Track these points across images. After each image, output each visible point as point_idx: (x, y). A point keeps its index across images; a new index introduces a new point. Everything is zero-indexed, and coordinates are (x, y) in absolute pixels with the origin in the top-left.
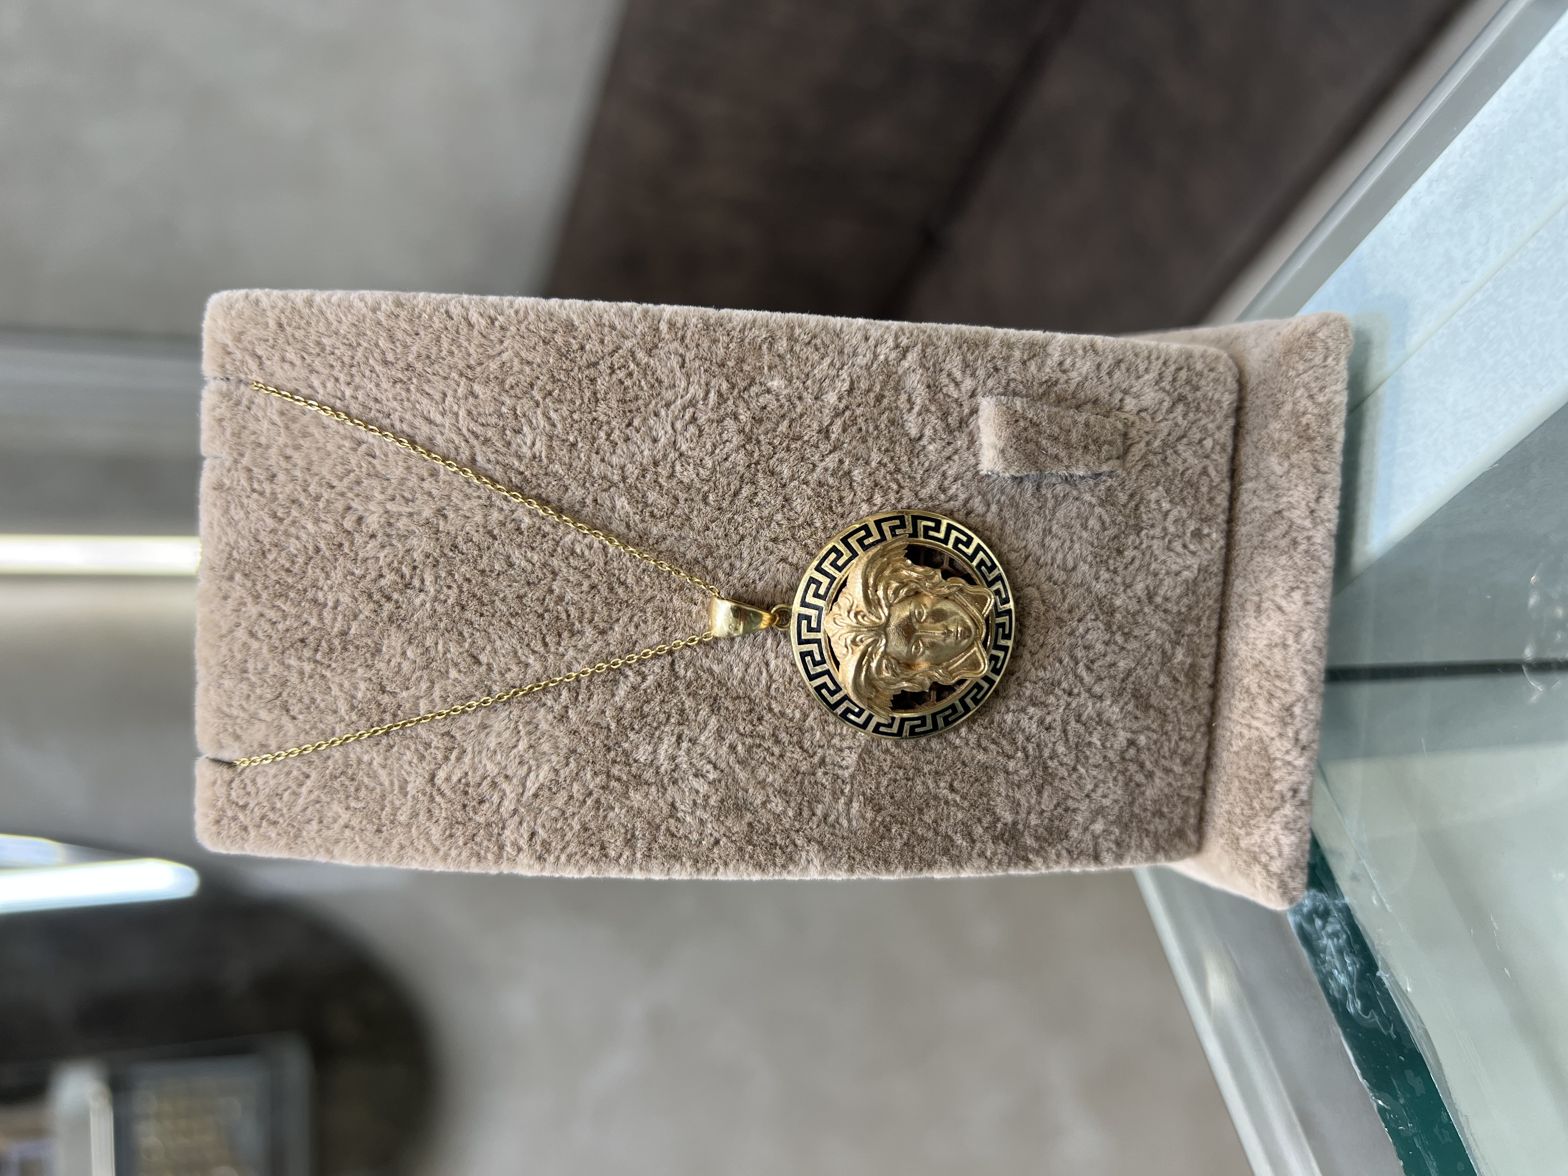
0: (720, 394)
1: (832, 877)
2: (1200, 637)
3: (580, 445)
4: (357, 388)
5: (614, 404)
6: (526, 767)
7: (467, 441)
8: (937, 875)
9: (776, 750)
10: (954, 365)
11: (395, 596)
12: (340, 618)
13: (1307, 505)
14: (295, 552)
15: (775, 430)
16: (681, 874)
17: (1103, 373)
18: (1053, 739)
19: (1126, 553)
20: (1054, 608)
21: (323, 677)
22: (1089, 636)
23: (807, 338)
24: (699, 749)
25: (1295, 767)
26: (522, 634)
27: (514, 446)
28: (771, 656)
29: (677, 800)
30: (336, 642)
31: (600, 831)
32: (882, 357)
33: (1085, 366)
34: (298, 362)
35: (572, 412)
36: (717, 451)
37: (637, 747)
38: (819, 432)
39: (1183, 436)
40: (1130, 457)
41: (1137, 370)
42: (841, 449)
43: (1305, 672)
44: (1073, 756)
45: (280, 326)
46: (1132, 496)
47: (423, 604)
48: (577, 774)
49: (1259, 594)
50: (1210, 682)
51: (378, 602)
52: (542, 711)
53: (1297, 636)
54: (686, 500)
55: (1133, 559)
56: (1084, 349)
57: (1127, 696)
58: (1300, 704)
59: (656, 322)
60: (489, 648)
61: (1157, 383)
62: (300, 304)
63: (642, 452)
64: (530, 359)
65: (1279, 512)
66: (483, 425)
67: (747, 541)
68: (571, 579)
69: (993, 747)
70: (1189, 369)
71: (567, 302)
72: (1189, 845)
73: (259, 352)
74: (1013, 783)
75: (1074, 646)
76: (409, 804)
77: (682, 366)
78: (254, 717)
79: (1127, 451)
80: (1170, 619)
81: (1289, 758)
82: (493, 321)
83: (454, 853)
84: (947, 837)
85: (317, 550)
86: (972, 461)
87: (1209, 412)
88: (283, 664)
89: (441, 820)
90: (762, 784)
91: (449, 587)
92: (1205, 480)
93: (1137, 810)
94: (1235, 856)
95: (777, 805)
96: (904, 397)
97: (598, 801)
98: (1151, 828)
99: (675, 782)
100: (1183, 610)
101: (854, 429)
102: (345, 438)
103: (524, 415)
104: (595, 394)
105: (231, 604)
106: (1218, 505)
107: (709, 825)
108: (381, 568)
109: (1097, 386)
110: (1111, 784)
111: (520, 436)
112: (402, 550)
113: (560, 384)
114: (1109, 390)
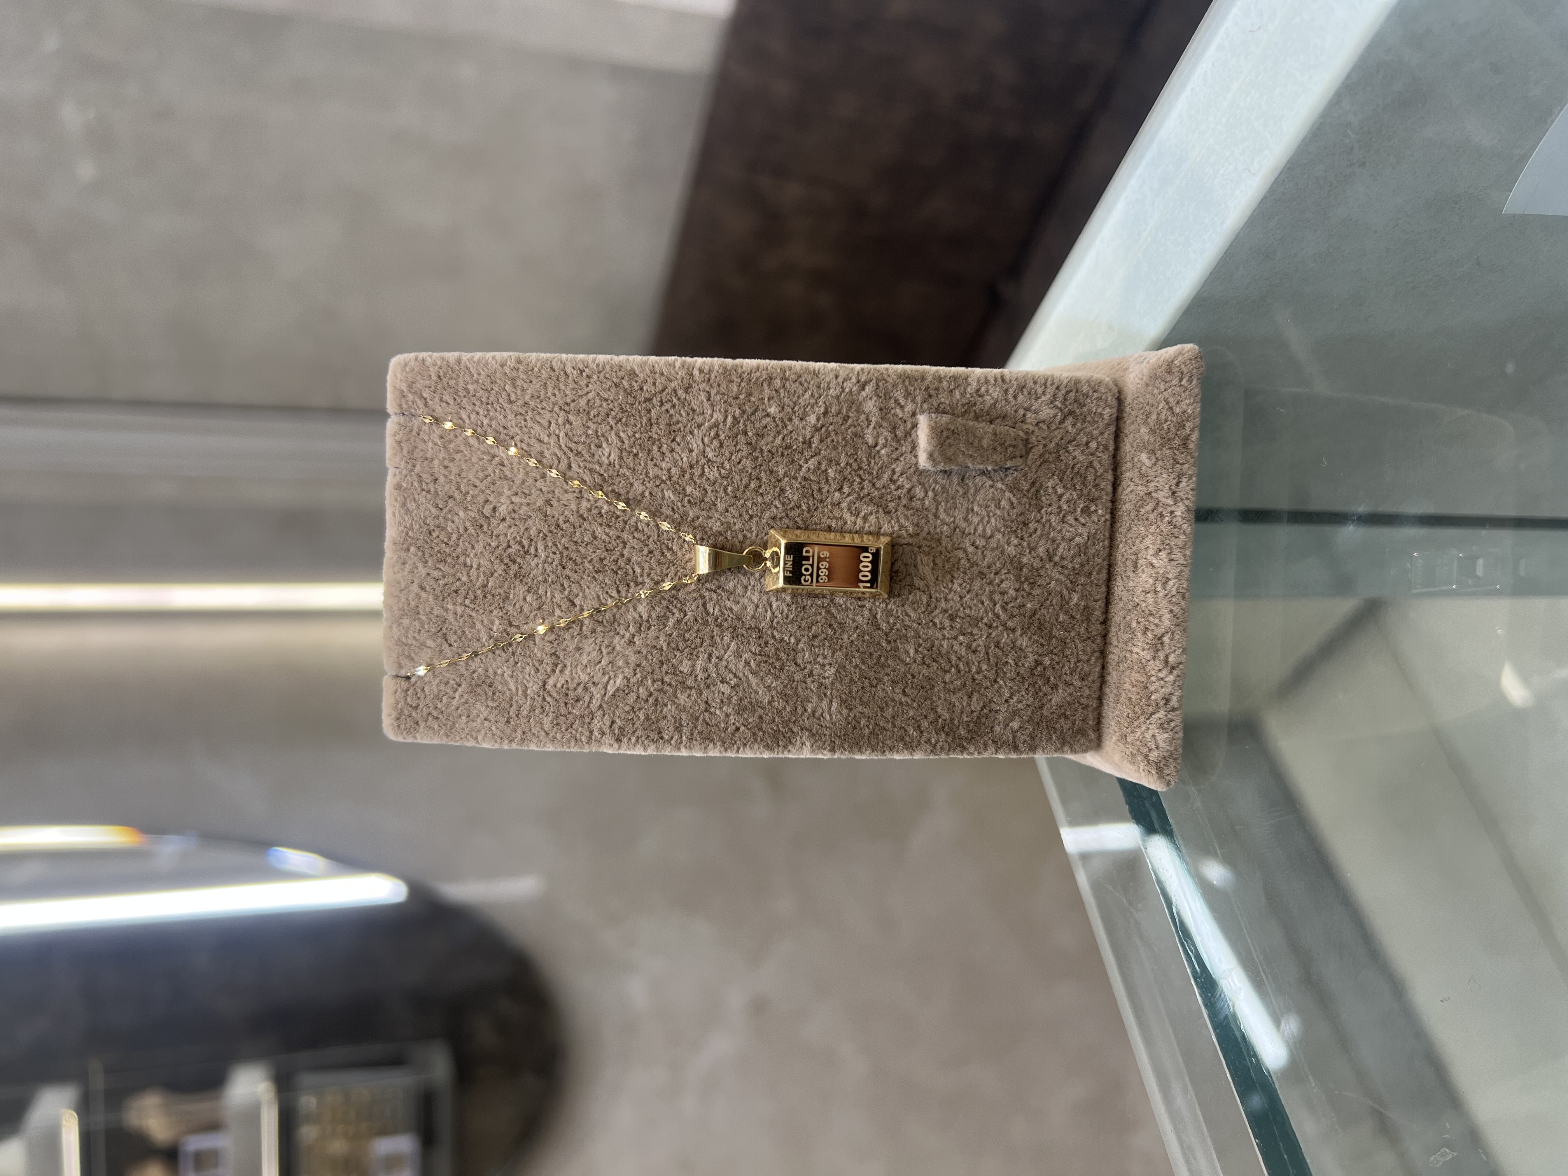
0: (734, 418)
1: (820, 756)
2: (1091, 586)
3: (640, 455)
4: (491, 420)
5: (663, 426)
6: (607, 677)
7: (565, 453)
8: (897, 757)
9: (778, 664)
10: (899, 395)
11: (519, 560)
12: (482, 576)
13: (1170, 489)
14: (451, 531)
15: (772, 442)
16: (714, 752)
17: (1010, 397)
18: (978, 659)
19: (1030, 525)
20: (977, 565)
21: (470, 616)
22: (1003, 585)
23: (795, 378)
24: (724, 663)
25: (1166, 682)
26: (603, 585)
27: (597, 457)
29: (710, 699)
30: (479, 592)
31: (658, 721)
32: (847, 390)
33: (996, 393)
34: (451, 402)
35: (635, 432)
36: (733, 458)
37: (681, 662)
38: (804, 443)
39: (1074, 441)
40: (1030, 456)
41: (1036, 393)
42: (820, 455)
43: (1171, 611)
44: (994, 672)
45: (439, 377)
46: (1033, 484)
47: (537, 565)
48: (642, 681)
49: (1136, 554)
50: (1101, 619)
51: (507, 564)
52: (617, 638)
53: (1165, 584)
54: (712, 491)
55: (1036, 530)
56: (995, 380)
57: (1033, 629)
58: (1168, 635)
59: (690, 369)
61: (1052, 402)
62: (452, 361)
63: (682, 459)
64: (606, 397)
65: (1150, 493)
66: (575, 443)
67: (755, 519)
68: (636, 547)
69: (934, 664)
70: (1077, 392)
71: (631, 358)
72: (1090, 741)
73: (425, 395)
74: (949, 691)
75: (992, 593)
76: (528, 703)
77: (709, 400)
78: (423, 644)
79: (1028, 451)
80: (1066, 572)
81: (1161, 675)
82: (582, 372)
83: (559, 736)
84: (901, 728)
85: (466, 529)
86: (913, 461)
87: (1093, 422)
88: (443, 607)
89: (550, 714)
90: (769, 688)
91: (554, 553)
92: (1091, 471)
93: (1045, 713)
94: (1124, 749)
95: (778, 704)
96: (863, 417)
97: (657, 700)
98: (1058, 726)
99: (708, 687)
100: (1077, 566)
101: (829, 440)
102: (484, 453)
103: (603, 436)
104: (650, 420)
105: (408, 567)
106: (1103, 490)
107: (732, 717)
108: (509, 541)
109: (1005, 406)
110: (1023, 693)
111: (600, 449)
112: (523, 528)
113: (626, 414)
114: (1014, 408)
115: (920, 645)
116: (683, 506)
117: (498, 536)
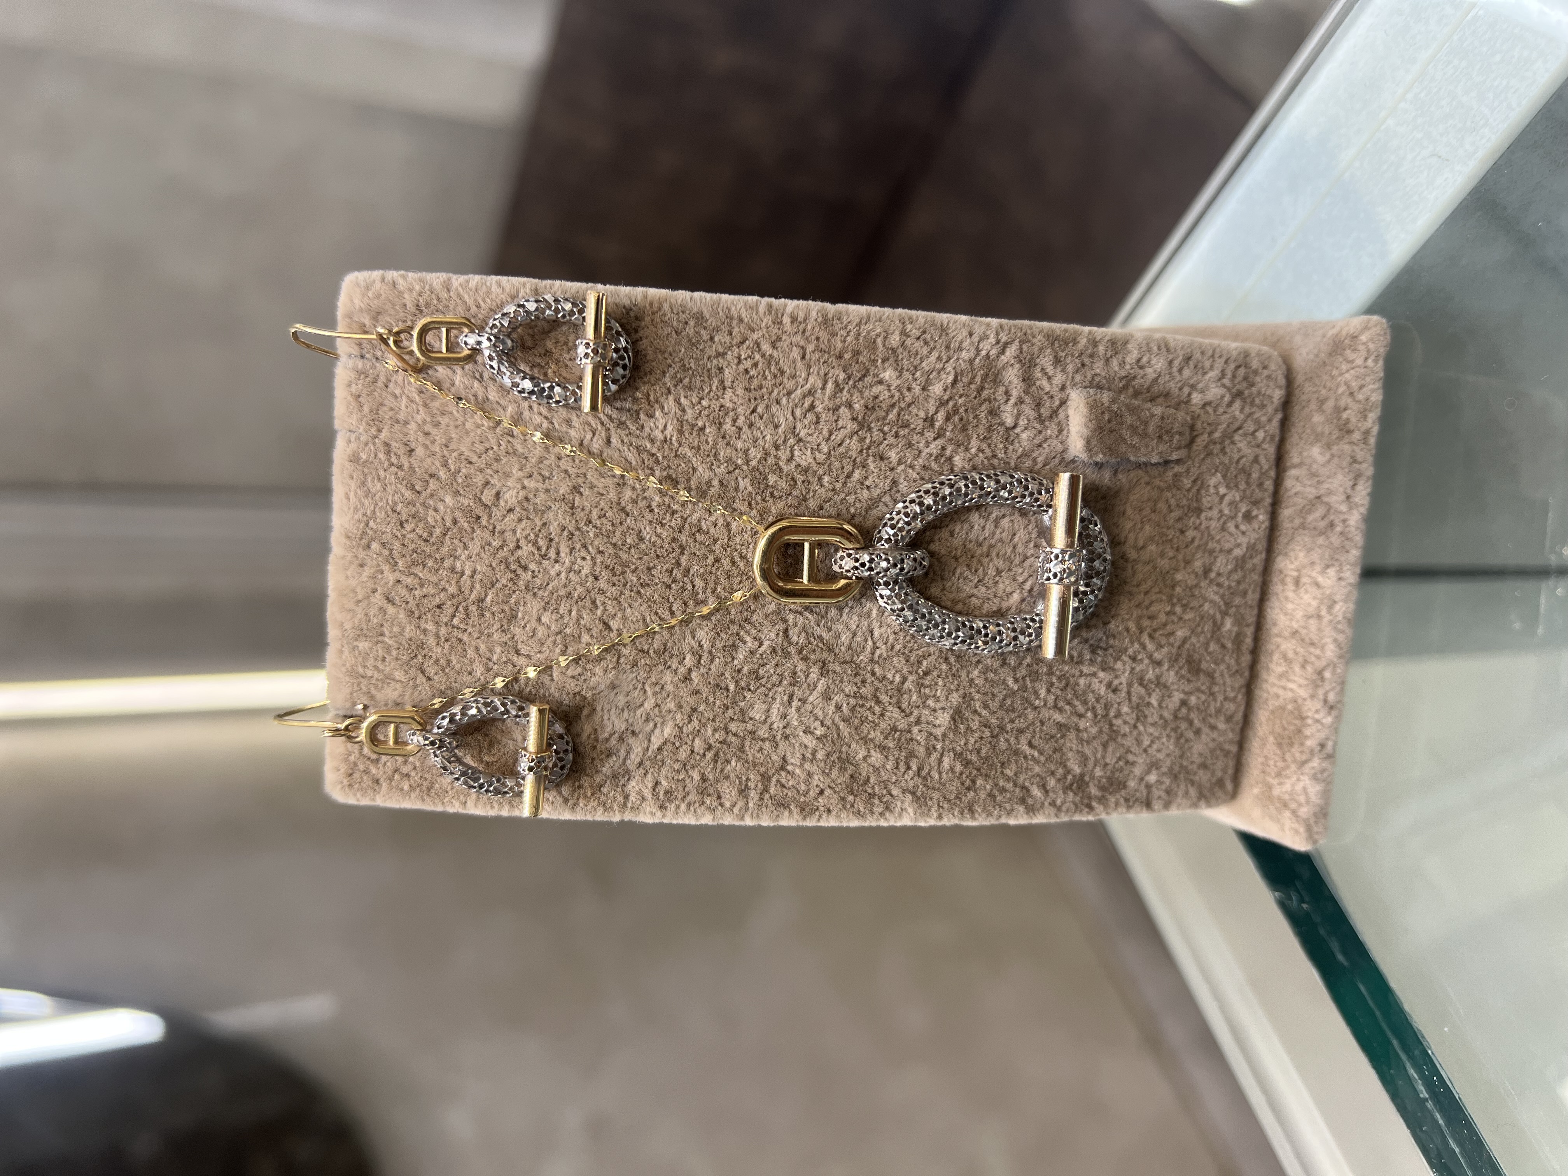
0: (837, 384)
1: (922, 823)
2: (1245, 608)
3: (707, 430)
5: (740, 391)
6: (651, 724)
7: (602, 423)
9: (877, 709)
10: (1046, 361)
11: (532, 566)
12: (478, 586)
13: (1344, 491)
14: (434, 524)
15: (884, 418)
16: (788, 820)
17: (1175, 369)
18: (1118, 700)
19: (1187, 533)
21: (460, 640)
22: (1152, 608)
23: (918, 334)
24: (808, 708)
25: (1322, 724)
26: (650, 602)
27: (647, 429)
28: (875, 625)
29: (788, 754)
30: (473, 608)
31: (717, 781)
32: (984, 353)
33: (1159, 364)
35: (700, 399)
36: (833, 437)
37: (752, 706)
38: (925, 420)
39: (1239, 428)
40: (1195, 447)
41: (1203, 368)
42: (944, 437)
43: (1335, 640)
44: (1134, 716)
45: (418, 308)
46: (1195, 481)
47: (558, 574)
48: (698, 731)
49: (1298, 570)
50: (1251, 648)
51: (515, 571)
52: (668, 673)
53: (1330, 608)
54: (803, 482)
55: (1193, 539)
56: (1159, 349)
57: (1182, 662)
58: (1330, 669)
59: (780, 315)
60: (620, 615)
61: (1220, 379)
62: (437, 287)
63: (764, 437)
65: (1318, 497)
68: (697, 553)
69: (1067, 707)
70: (1246, 367)
71: (696, 294)
72: (1227, 793)
74: (1082, 740)
75: (1140, 617)
77: (803, 358)
78: (389, 677)
79: (1192, 441)
80: (1221, 591)
81: (1317, 716)
84: (1023, 788)
85: (455, 522)
86: (1060, 447)
87: (1263, 406)
88: (419, 627)
90: (865, 740)
91: (584, 559)
92: (1256, 467)
93: (1185, 763)
94: (1267, 804)
95: (876, 757)
96: (1002, 389)
97: (717, 755)
98: (1197, 778)
100: (1233, 584)
101: (956, 418)
104: (723, 382)
105: (367, 571)
106: (1266, 490)
107: (816, 777)
108: (518, 540)
109: (1169, 381)
110: (1164, 740)
111: (653, 420)
112: (539, 523)
113: (691, 372)
114: (1179, 385)
115: (1052, 684)
116: (764, 500)
117: (502, 532)
